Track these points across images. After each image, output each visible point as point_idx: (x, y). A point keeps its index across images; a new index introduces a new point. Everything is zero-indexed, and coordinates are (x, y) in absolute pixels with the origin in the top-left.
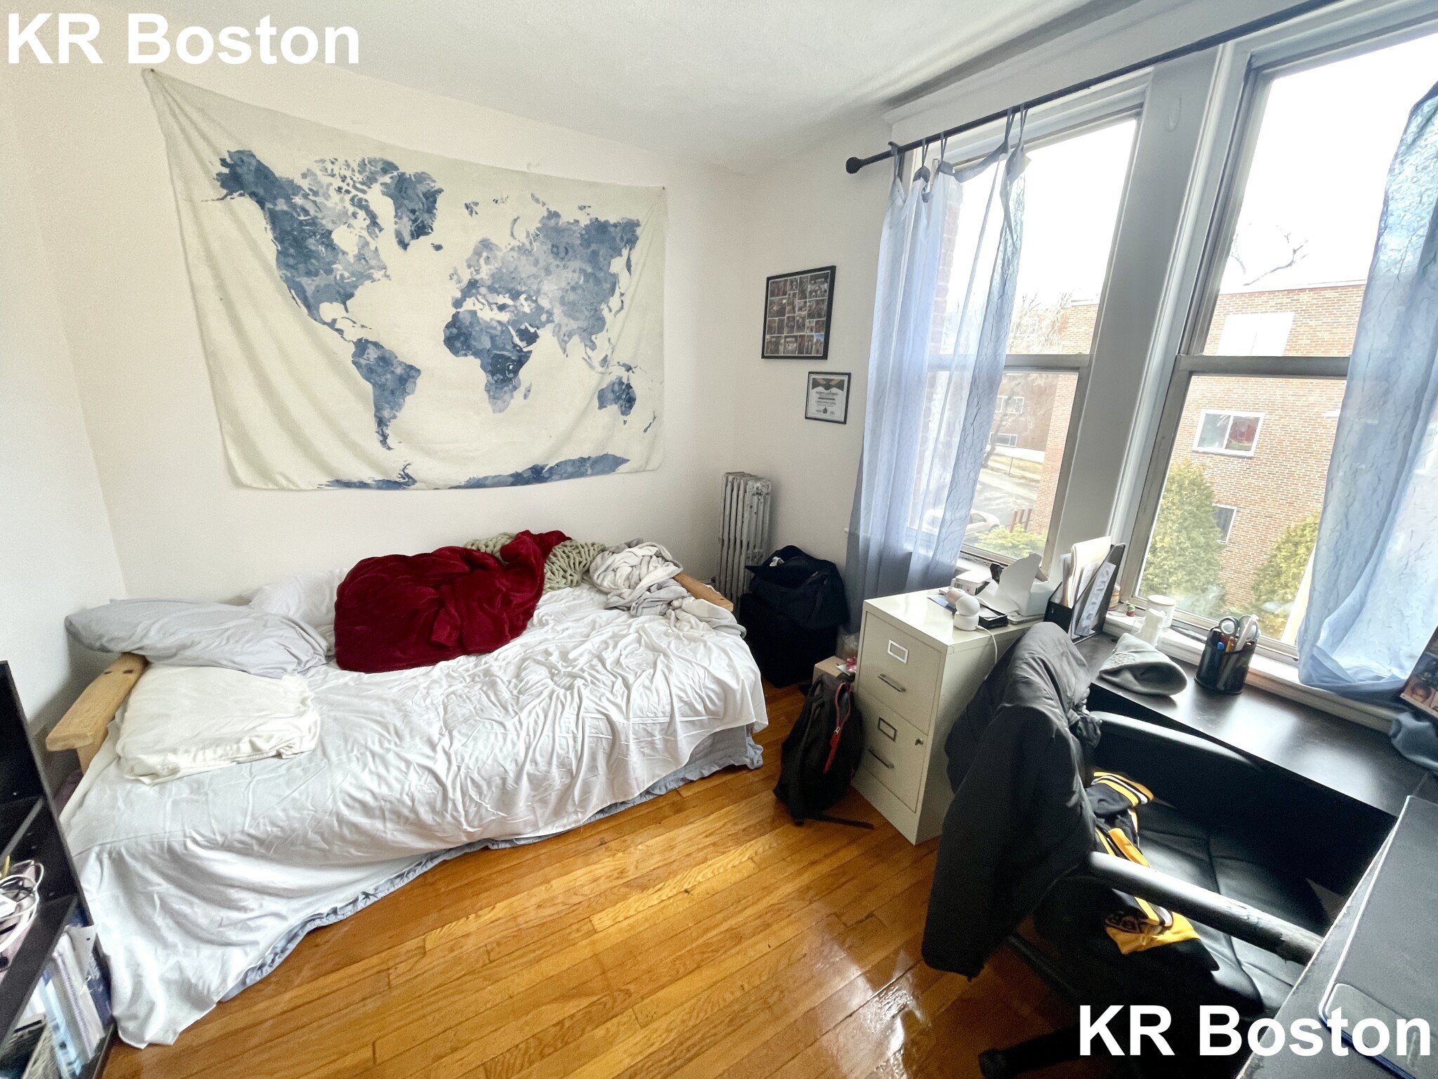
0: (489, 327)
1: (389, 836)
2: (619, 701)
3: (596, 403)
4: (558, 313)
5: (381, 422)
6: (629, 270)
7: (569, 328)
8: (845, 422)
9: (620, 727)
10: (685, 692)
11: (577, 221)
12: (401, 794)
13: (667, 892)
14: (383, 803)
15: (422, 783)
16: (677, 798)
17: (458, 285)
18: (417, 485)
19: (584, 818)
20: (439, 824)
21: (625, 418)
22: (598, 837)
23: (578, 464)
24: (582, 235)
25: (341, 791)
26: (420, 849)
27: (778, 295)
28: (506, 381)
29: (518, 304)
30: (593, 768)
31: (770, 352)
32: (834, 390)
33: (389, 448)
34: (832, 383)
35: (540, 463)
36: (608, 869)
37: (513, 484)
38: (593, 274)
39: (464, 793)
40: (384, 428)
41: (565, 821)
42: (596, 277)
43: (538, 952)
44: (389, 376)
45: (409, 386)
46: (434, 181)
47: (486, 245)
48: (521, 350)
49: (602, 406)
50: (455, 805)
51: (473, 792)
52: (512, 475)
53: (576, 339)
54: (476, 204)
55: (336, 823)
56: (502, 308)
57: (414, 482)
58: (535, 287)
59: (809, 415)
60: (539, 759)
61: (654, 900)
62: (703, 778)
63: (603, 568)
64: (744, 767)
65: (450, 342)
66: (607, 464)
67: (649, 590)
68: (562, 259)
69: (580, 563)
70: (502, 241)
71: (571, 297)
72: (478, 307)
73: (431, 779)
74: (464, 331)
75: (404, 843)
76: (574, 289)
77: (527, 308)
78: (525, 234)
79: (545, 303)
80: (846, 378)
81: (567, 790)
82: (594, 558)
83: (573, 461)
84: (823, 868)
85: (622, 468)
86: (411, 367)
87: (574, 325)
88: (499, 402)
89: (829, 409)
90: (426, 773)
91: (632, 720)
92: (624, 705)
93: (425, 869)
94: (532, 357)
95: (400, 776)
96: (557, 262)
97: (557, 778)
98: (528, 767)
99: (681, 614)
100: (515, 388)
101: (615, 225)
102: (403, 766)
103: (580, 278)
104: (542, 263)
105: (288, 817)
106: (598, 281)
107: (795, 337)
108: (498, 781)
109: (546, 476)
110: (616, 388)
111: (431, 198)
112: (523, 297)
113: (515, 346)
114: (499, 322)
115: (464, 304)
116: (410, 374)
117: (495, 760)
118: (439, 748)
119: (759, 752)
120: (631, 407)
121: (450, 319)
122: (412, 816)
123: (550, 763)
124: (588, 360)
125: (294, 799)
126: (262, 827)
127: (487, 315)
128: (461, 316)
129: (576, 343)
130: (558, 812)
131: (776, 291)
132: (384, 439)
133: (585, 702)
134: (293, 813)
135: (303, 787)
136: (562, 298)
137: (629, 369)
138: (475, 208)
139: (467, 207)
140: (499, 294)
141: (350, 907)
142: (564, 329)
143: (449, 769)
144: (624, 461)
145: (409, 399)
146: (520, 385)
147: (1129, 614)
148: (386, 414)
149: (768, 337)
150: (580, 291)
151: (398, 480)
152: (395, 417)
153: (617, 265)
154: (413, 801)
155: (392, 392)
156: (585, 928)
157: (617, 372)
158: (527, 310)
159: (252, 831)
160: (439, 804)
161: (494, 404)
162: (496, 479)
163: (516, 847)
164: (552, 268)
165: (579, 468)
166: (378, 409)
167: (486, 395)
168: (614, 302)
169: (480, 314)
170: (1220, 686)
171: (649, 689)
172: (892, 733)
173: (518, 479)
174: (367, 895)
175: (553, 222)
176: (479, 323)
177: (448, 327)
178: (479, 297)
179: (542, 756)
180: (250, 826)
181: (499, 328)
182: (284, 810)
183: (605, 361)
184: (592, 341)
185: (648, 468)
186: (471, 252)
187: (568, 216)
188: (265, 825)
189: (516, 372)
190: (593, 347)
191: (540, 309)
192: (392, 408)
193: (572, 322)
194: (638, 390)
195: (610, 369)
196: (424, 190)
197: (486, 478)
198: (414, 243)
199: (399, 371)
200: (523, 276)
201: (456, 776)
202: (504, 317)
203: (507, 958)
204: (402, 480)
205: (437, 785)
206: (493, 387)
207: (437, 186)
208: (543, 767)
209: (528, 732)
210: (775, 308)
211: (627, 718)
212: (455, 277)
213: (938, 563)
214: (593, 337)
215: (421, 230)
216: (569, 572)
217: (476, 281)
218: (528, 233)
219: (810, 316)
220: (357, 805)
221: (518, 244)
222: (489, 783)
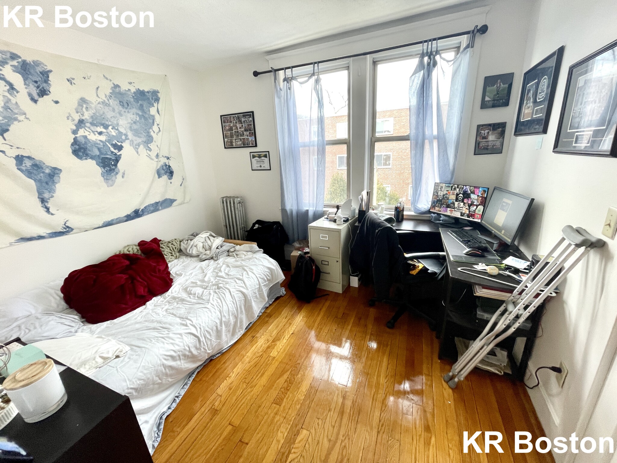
0: (95, 144)
1: (183, 366)
2: (241, 285)
3: (157, 176)
4: (130, 135)
5: (43, 201)
6: (159, 113)
7: (138, 142)
8: (270, 170)
9: (246, 293)
10: (260, 274)
11: (129, 90)
12: (184, 347)
13: (287, 337)
14: (179, 353)
15: (190, 339)
16: (266, 314)
17: (73, 122)
18: (74, 231)
19: (242, 332)
20: (200, 353)
21: (171, 181)
22: (250, 336)
23: (155, 205)
24: (133, 96)
25: (161, 355)
26: (193, 368)
27: (228, 123)
28: (111, 170)
29: (108, 131)
30: (242, 312)
31: (229, 146)
32: (263, 158)
33: (52, 214)
34: (261, 156)
35: (138, 208)
36: (263, 342)
37: (126, 221)
38: (143, 115)
39: (205, 337)
40: (46, 204)
41: (237, 336)
42: (144, 117)
43: (261, 372)
44: (42, 175)
45: (56, 178)
46: (46, 66)
47: (83, 101)
48: (116, 154)
49: (159, 176)
50: (203, 343)
51: (208, 336)
52: (126, 216)
53: (142, 146)
54: (73, 79)
55: (163, 369)
56: (100, 133)
57: (72, 229)
58: (115, 122)
59: (253, 169)
60: (225, 314)
61: (285, 341)
62: (270, 305)
63: (190, 247)
64: (281, 296)
65: (75, 152)
66: (168, 203)
67: (217, 248)
68: (127, 108)
69: (175, 248)
70: (92, 98)
71: (135, 127)
72: (87, 133)
73: (192, 337)
74: (82, 146)
75: (188, 367)
76: (135, 123)
77: (113, 133)
78: (104, 96)
79: (122, 130)
80: (267, 153)
81: (236, 323)
82: (180, 245)
83: (152, 204)
84: (324, 309)
85: (175, 204)
86: (55, 169)
87: (139, 140)
88: (110, 182)
89: (262, 166)
90: (189, 335)
91: (250, 290)
92: (244, 285)
93: (193, 378)
94: (122, 156)
95: (181, 340)
96: (124, 110)
97: (232, 320)
98: (224, 319)
99: (238, 253)
100: (117, 173)
101: (148, 92)
102: (179, 336)
103: (137, 118)
104: (117, 111)
105: (144, 374)
106: (146, 119)
107: (240, 139)
108: (215, 328)
109: (141, 213)
110: (164, 168)
111: (45, 74)
112: (110, 128)
113: (112, 152)
114: (100, 141)
115: (79, 132)
116: (54, 173)
117: (211, 320)
118: (189, 325)
119: (284, 290)
120: (172, 176)
121: (73, 141)
122: (190, 354)
123: (229, 315)
124: (149, 156)
125: (144, 366)
126: (135, 383)
127: (93, 137)
128: (78, 139)
129: (142, 148)
130: (233, 334)
131: (226, 121)
132: (48, 210)
133: (231, 290)
134: (145, 372)
135: (144, 360)
136: (131, 127)
137: (168, 158)
138: (73, 81)
139: (68, 80)
140: (97, 126)
141: (174, 404)
142: (135, 142)
143: (197, 330)
144: (175, 200)
145: (57, 185)
146: (119, 171)
147: (373, 210)
148: (46, 195)
149: (226, 140)
150: (138, 124)
151: (62, 231)
152: (52, 197)
153: (153, 111)
154: (189, 348)
155: (47, 183)
156: (271, 359)
157: (163, 161)
158: (114, 134)
159: (132, 386)
160: (198, 345)
161: (107, 183)
162: (118, 220)
163: (222, 354)
164: (123, 112)
165: (156, 207)
166: (40, 193)
167: (102, 179)
168: (155, 128)
169: (89, 137)
170: (400, 220)
171: (249, 278)
172: (327, 263)
173: (129, 218)
174: (177, 397)
175: (117, 90)
176: (90, 142)
177: (72, 145)
178: (86, 128)
179: (226, 313)
180: (130, 385)
181: (102, 144)
182: (142, 372)
183: (157, 156)
184: (148, 147)
185: (185, 202)
186: (76, 105)
187: (124, 87)
188: (136, 381)
189: (116, 165)
190: (150, 150)
191: (120, 133)
192: (50, 192)
193: (138, 139)
194: (174, 167)
195: (160, 159)
196: (41, 70)
197: (112, 220)
198: (40, 100)
199: (47, 171)
200: (109, 117)
201: (201, 332)
202: (103, 138)
203: (252, 380)
204: (65, 230)
205: (195, 338)
206: (106, 174)
207: (49, 68)
208: (227, 317)
209: (218, 307)
210: (227, 128)
211: (248, 290)
212: (70, 118)
213: (318, 211)
214: (149, 145)
215: (43, 93)
216: (173, 253)
217: (83, 120)
218: (106, 95)
219: (246, 130)
220: (169, 358)
221: (102, 100)
222: (212, 330)
